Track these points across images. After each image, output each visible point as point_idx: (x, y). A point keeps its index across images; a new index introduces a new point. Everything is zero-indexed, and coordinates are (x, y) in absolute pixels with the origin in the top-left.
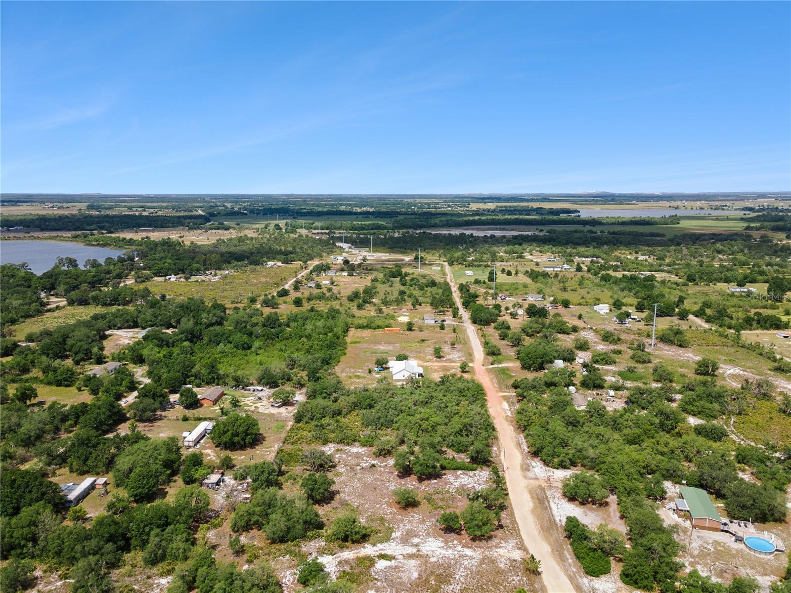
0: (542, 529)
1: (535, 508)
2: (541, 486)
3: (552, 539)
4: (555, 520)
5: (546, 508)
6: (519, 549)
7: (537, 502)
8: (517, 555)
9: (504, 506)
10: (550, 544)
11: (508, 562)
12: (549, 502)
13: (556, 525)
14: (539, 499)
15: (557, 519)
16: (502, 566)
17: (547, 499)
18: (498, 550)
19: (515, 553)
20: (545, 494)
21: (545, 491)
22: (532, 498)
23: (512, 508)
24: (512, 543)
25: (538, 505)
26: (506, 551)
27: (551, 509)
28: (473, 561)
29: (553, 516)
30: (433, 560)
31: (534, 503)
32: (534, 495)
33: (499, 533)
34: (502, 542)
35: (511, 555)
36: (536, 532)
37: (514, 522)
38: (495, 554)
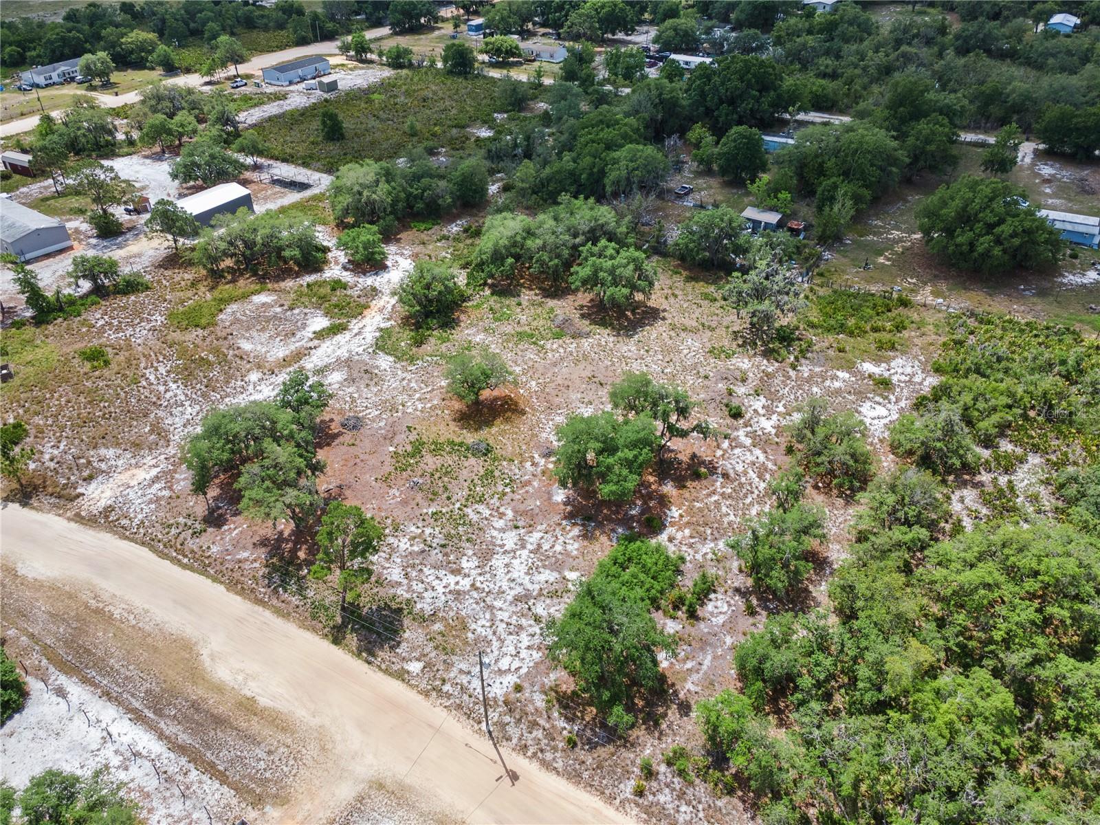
0: (97, 611)
1: (195, 673)
2: (282, 800)
3: (43, 606)
4: (86, 681)
5: (158, 703)
6: (109, 510)
7: (212, 701)
8: (98, 495)
9: (284, 584)
10: (37, 585)
11: (103, 466)
12: (178, 748)
13: (67, 668)
14: (219, 721)
15: (76, 690)
16: (110, 453)
17: (196, 758)
18: (154, 472)
19: (108, 493)
20: (223, 778)
21: (238, 789)
22: (249, 706)
23: (260, 602)
24: (140, 508)
25: (196, 692)
26: (134, 483)
27: (138, 717)
28: (179, 422)
29: (107, 695)
30: (254, 376)
31: (219, 689)
32: (255, 726)
33: (199, 506)
34: (166, 493)
35: (111, 483)
36: (109, 587)
37: (202, 564)
38: (149, 460)
